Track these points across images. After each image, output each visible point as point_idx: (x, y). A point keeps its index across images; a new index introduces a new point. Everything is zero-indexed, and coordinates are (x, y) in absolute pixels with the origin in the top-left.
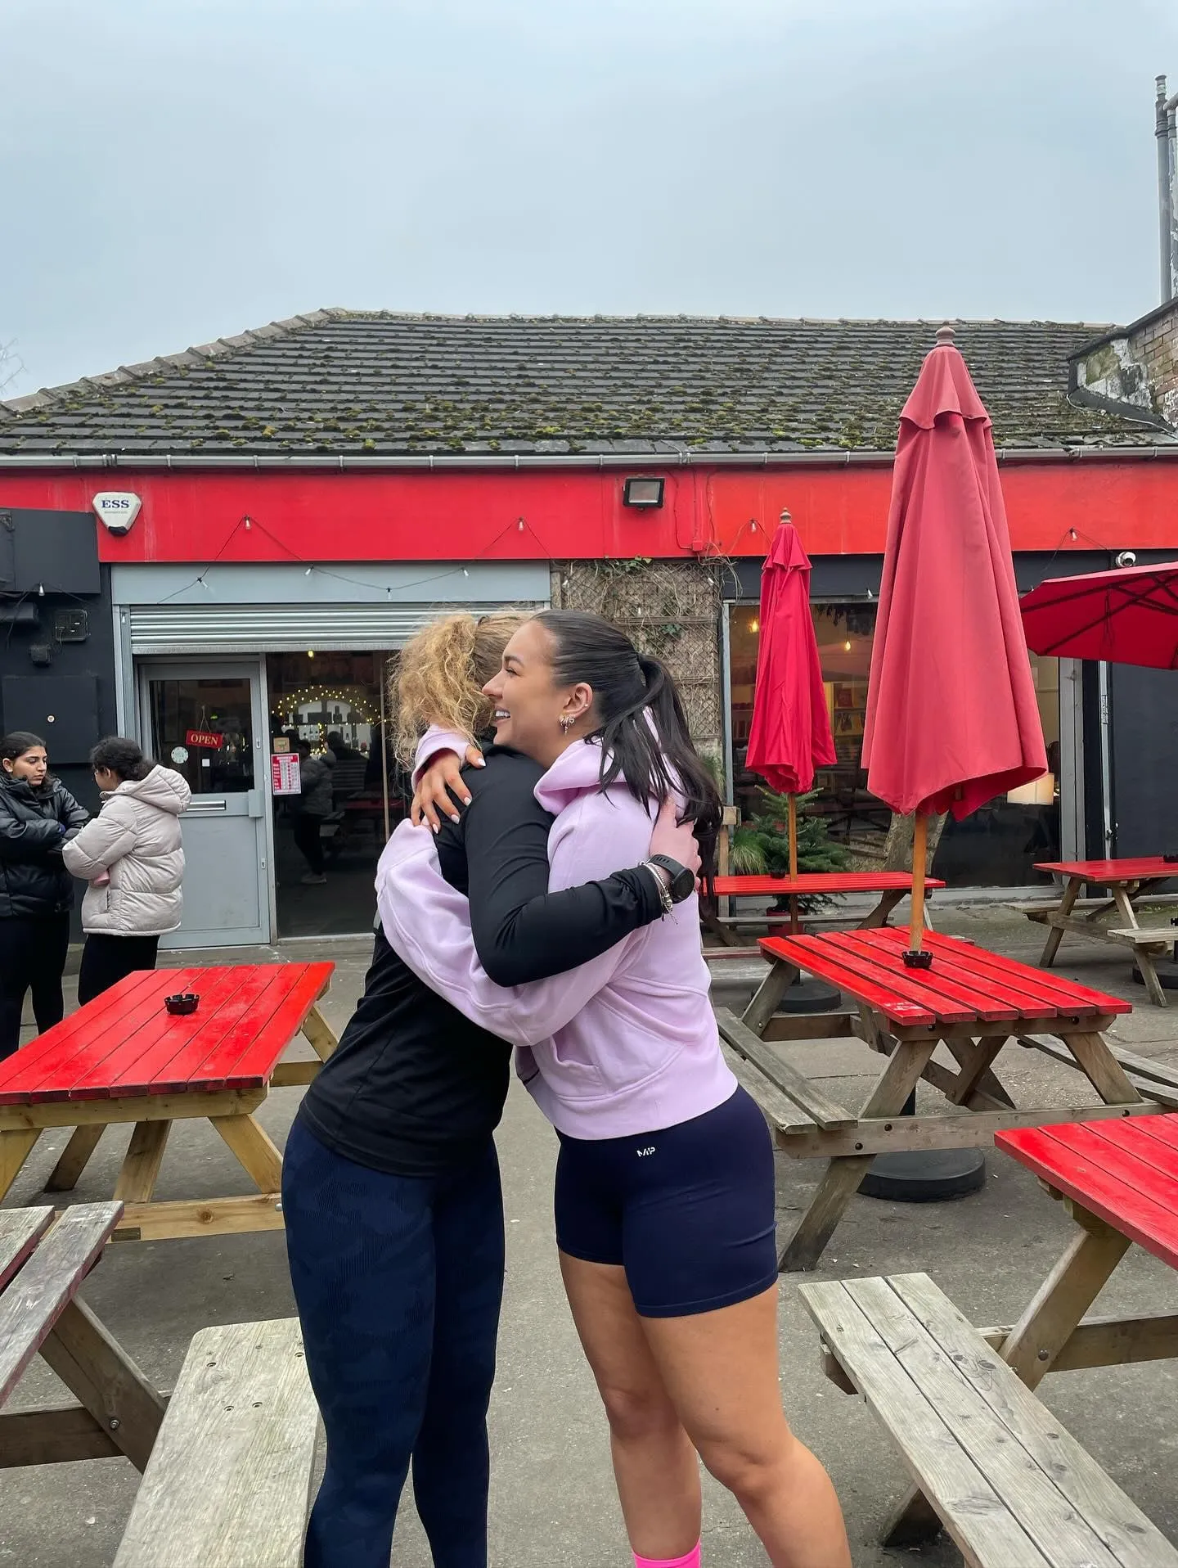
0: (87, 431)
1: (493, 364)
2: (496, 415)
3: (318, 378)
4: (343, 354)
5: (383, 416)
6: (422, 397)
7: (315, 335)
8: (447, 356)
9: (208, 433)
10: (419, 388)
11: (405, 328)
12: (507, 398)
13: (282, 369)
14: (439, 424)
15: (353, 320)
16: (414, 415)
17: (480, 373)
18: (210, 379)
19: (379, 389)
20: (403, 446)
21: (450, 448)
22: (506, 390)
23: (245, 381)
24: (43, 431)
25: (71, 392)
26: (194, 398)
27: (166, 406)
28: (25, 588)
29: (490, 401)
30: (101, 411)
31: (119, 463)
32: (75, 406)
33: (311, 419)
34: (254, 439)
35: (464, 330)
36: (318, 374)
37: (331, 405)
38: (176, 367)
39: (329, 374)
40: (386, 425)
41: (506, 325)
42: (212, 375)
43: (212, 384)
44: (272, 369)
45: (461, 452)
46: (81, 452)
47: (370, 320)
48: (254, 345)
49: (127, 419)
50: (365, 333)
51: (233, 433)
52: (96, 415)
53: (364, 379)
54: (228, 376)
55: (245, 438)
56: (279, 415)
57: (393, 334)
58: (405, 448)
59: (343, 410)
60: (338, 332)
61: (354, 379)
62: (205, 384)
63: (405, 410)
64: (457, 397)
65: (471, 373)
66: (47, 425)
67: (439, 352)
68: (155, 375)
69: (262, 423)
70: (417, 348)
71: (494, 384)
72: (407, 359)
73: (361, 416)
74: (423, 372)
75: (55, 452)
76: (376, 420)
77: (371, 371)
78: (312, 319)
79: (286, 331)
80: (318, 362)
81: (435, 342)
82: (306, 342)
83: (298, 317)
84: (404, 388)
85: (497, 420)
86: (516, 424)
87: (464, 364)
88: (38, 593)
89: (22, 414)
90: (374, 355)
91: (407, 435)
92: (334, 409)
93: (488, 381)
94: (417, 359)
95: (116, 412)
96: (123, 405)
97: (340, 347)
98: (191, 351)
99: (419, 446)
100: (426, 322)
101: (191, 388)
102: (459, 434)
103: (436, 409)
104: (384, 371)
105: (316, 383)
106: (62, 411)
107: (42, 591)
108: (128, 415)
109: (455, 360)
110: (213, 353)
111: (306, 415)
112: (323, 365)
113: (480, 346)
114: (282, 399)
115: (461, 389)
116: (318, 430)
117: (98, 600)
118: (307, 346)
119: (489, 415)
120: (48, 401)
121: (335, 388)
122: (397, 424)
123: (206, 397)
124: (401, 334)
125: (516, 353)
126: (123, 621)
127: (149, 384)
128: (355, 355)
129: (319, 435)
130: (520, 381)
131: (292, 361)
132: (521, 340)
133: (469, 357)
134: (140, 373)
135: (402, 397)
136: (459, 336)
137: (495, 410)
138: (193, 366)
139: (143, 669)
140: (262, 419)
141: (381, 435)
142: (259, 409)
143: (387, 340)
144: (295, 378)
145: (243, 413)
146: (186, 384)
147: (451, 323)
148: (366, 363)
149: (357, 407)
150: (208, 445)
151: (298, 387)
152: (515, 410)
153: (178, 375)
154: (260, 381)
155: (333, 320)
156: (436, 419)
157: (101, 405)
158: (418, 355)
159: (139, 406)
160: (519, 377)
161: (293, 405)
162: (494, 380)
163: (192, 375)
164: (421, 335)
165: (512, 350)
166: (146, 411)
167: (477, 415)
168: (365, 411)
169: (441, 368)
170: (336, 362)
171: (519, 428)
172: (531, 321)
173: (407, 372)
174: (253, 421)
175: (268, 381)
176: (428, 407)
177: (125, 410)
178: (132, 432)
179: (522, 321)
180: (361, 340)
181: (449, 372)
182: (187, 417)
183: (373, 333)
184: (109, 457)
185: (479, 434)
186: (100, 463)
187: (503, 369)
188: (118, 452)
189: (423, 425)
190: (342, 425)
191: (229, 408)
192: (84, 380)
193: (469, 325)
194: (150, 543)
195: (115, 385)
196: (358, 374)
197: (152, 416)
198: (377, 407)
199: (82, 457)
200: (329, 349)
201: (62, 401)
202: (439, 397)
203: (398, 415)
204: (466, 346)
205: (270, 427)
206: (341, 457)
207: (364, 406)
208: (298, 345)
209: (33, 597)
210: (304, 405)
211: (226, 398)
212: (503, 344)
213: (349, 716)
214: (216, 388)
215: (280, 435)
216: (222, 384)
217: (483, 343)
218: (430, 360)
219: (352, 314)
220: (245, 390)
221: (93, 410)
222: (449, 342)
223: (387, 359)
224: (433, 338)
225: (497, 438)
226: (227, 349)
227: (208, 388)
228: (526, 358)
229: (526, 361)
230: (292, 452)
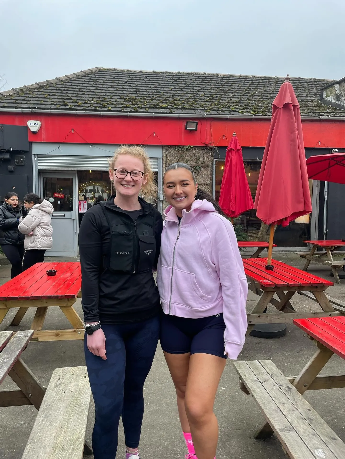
0: (25, 102)
1: (147, 86)
2: (148, 101)
3: (95, 88)
4: (102, 81)
5: (114, 100)
6: (126, 95)
7: (94, 75)
8: (133, 83)
9: (62, 104)
10: (125, 92)
11: (121, 74)
12: (151, 96)
13: (84, 85)
14: (131, 103)
15: (105, 71)
16: (123, 100)
17: (143, 88)
18: (62, 87)
19: (113, 92)
20: (120, 109)
21: (134, 110)
22: (151, 93)
23: (73, 88)
24: (12, 101)
25: (21, 90)
26: (57, 93)
27: (49, 95)
28: (7, 148)
29: (146, 97)
30: (30, 96)
31: (35, 112)
32: (22, 94)
33: (92, 100)
34: (75, 106)
35: (139, 75)
36: (95, 87)
37: (98, 96)
38: (52, 83)
39: (98, 87)
40: (115, 103)
41: (151, 74)
42: (63, 86)
43: (63, 89)
44: (81, 85)
45: (137, 112)
46: (24, 108)
47: (111, 71)
48: (76, 77)
49: (38, 99)
50: (109, 75)
51: (69, 104)
52: (28, 97)
53: (108, 89)
54: (68, 86)
55: (73, 105)
56: (83, 99)
57: (117, 75)
58: (120, 110)
59: (102, 98)
60: (101, 74)
61: (105, 89)
62: (61, 89)
63: (120, 98)
64: (136, 95)
65: (141, 88)
66: (13, 100)
67: (131, 82)
68: (46, 85)
69: (78, 101)
70: (124, 80)
71: (147, 92)
72: (122, 83)
73: (107, 100)
74: (126, 87)
75: (15, 108)
76: (112, 101)
77: (111, 86)
78: (93, 70)
79: (85, 73)
80: (95, 83)
81: (130, 78)
82: (91, 77)
83: (89, 69)
84: (121, 92)
85: (148, 102)
86: (154, 104)
87: (138, 85)
88: (10, 150)
89: (6, 96)
90: (112, 82)
91: (121, 106)
92: (99, 98)
93: (146, 91)
94: (124, 83)
95: (35, 96)
96: (36, 94)
97: (101, 79)
98: (57, 78)
99: (125, 109)
100: (128, 72)
101: (57, 90)
102: (137, 106)
103: (130, 99)
104: (115, 87)
105: (94, 89)
106: (18, 95)
107: (11, 149)
108: (38, 97)
109: (136, 84)
110: (63, 79)
111: (91, 99)
112: (96, 84)
113: (144, 80)
114: (84, 94)
115: (138, 93)
116: (94, 104)
117: (28, 153)
118: (92, 78)
119: (146, 101)
120: (14, 93)
121: (100, 91)
122: (118, 103)
123: (61, 93)
124: (120, 76)
125: (154, 83)
126: (36, 159)
127: (44, 88)
128: (106, 81)
129: (95, 105)
130: (155, 91)
131: (87, 83)
132: (156, 79)
133: (140, 83)
134: (42, 85)
135: (120, 95)
136: (137, 77)
137: (147, 99)
138: (57, 83)
139: (41, 173)
140: (78, 100)
141: (113, 106)
142: (77, 97)
143: (115, 77)
144: (88, 88)
145: (72, 98)
146: (55, 88)
147: (135, 73)
148: (109, 84)
149: (106, 97)
150: (62, 107)
151: (89, 90)
152: (154, 100)
153: (53, 86)
154: (78, 88)
155: (99, 71)
156: (130, 101)
157: (30, 94)
158: (125, 82)
159: (41, 95)
160: (155, 90)
161: (87, 96)
162: (147, 90)
163: (57, 86)
164: (126, 76)
165: (153, 82)
166: (43, 96)
167: (142, 101)
168: (108, 98)
169: (131, 86)
170: (100, 83)
171: (155, 105)
172: (159, 73)
173: (121, 87)
174: (75, 100)
175: (80, 88)
176: (128, 98)
177: (37, 96)
178: (39, 102)
179: (156, 73)
180: (108, 77)
181: (134, 87)
182: (55, 98)
183: (111, 75)
184: (32, 110)
185: (143, 106)
186: (29, 112)
187: (150, 87)
188: (35, 108)
189: (126, 103)
190: (102, 103)
191: (68, 96)
192: (25, 86)
193: (141, 73)
194: (44, 136)
195: (34, 88)
196: (107, 87)
197: (45, 98)
198: (112, 97)
199: (24, 110)
200: (98, 79)
201: (18, 92)
202: (131, 95)
203: (118, 100)
204: (139, 80)
205: (80, 102)
206: (101, 112)
207: (109, 97)
208: (89, 78)
209: (9, 151)
210: (90, 96)
211: (67, 93)
212: (150, 79)
213: (101, 190)
214: (64, 90)
215: (83, 105)
216: (66, 89)
217: (144, 79)
218: (129, 84)
219: (105, 69)
220: (73, 91)
221: (27, 95)
222: (134, 78)
223: (115, 83)
224: (129, 77)
225: (148, 108)
226: (68, 78)
227: (62, 90)
228: (157, 84)
229: (157, 85)
230: (86, 110)
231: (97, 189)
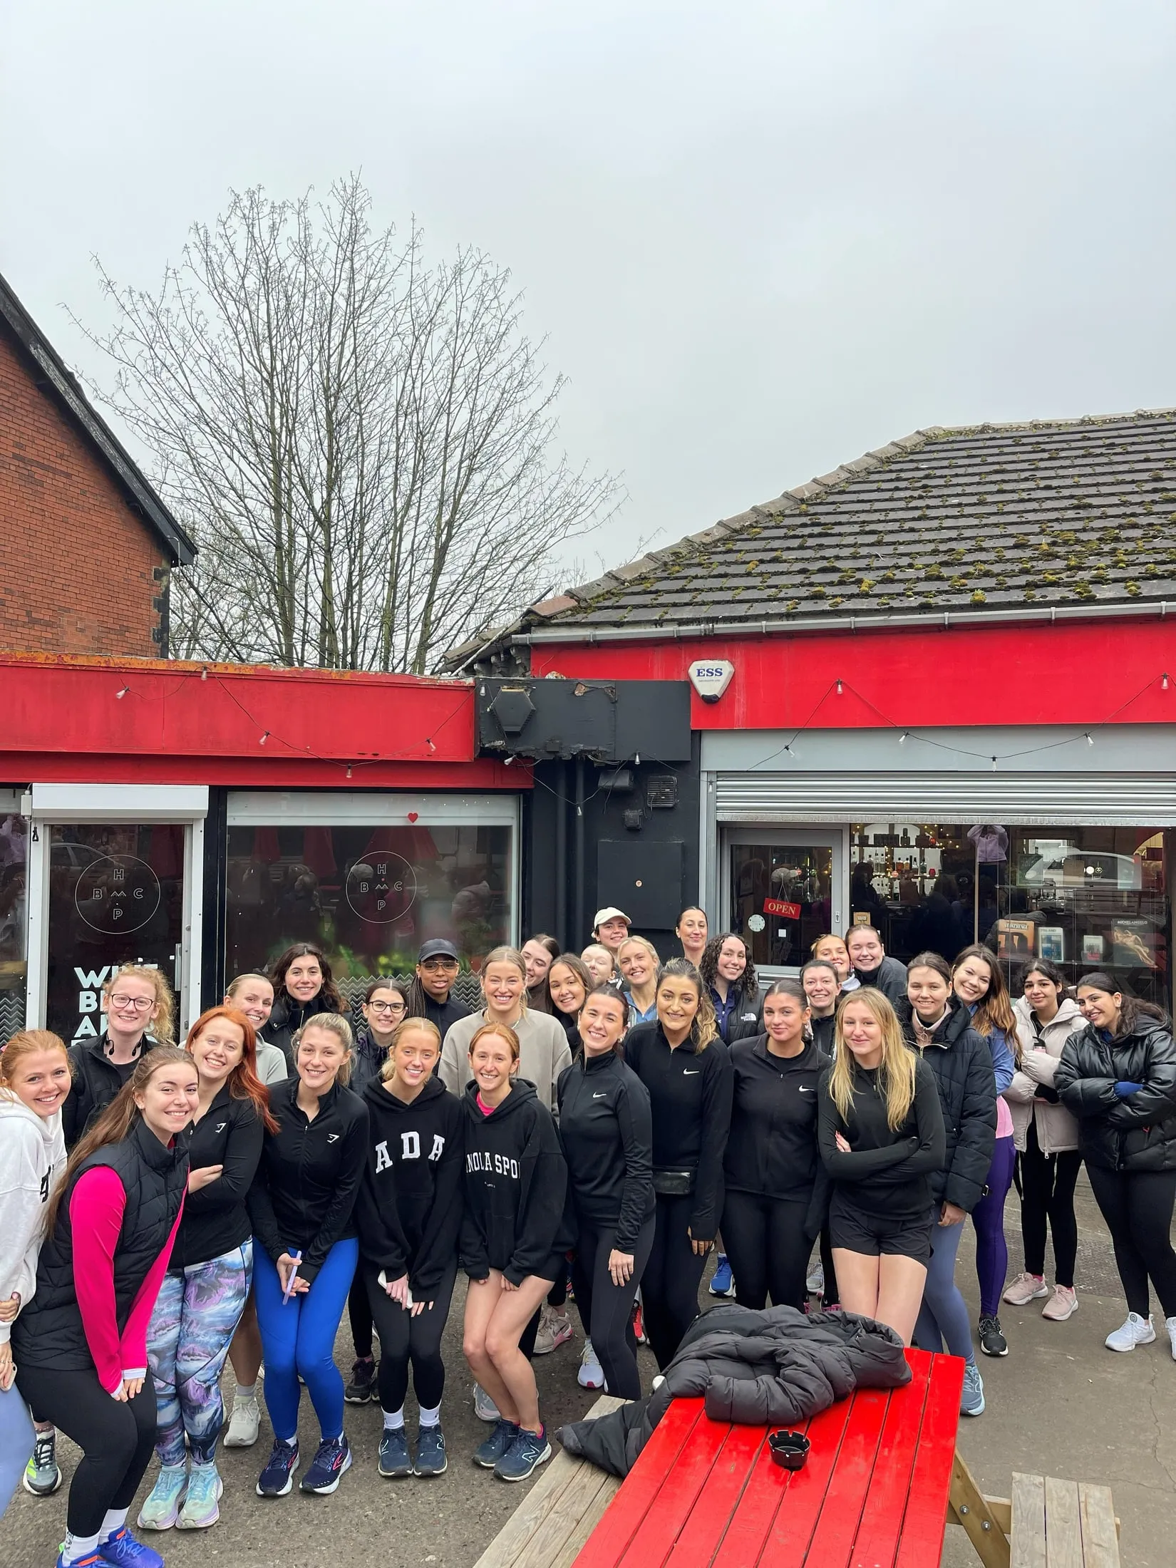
0: (686, 597)
1: (1120, 477)
2: (1130, 546)
3: (917, 514)
4: (941, 482)
5: (992, 556)
6: (1036, 528)
7: (912, 461)
8: (1061, 472)
9: (803, 592)
10: (1031, 517)
11: (1010, 442)
12: (1143, 521)
13: (877, 506)
14: (1060, 564)
15: (951, 439)
16: (1028, 553)
17: (1104, 490)
18: (804, 525)
19: (985, 521)
20: (1018, 596)
21: (1077, 597)
22: (1139, 510)
23: (840, 524)
24: (647, 599)
25: (674, 554)
26: (789, 549)
27: (762, 561)
28: (623, 756)
29: (1120, 527)
30: (700, 571)
31: (716, 632)
32: (677, 568)
33: (911, 566)
34: (852, 596)
35: (1079, 436)
36: (916, 508)
37: (931, 547)
38: (771, 515)
39: (928, 507)
40: (996, 568)
41: (1131, 424)
42: (806, 520)
43: (807, 531)
44: (867, 506)
45: (1091, 600)
46: (681, 622)
47: (970, 437)
48: (848, 481)
49: (724, 580)
50: (964, 453)
51: (829, 590)
52: (696, 577)
53: (968, 510)
54: (823, 519)
55: (842, 596)
56: (876, 564)
57: (996, 451)
58: (1022, 599)
59: (946, 552)
60: (935, 455)
61: (955, 512)
62: (799, 532)
63: (1016, 546)
64: (1079, 525)
65: (1093, 491)
66: (651, 592)
67: (1052, 468)
68: (751, 526)
69: (858, 575)
70: (1025, 466)
71: (1124, 504)
72: (1015, 481)
73: (968, 558)
74: (1035, 495)
75: (658, 623)
76: (985, 562)
77: (974, 499)
78: (908, 445)
79: (881, 461)
80: (916, 494)
81: (1046, 455)
82: (901, 470)
83: (894, 444)
84: (1014, 518)
85: (1132, 553)
86: (1159, 557)
87: (1083, 481)
88: (634, 761)
89: (630, 582)
90: (976, 479)
91: (1022, 580)
92: (935, 552)
93: (1115, 500)
94: (1026, 479)
95: (715, 573)
96: (721, 564)
97: (939, 473)
98: (787, 496)
99: (1038, 595)
100: (1035, 432)
101: (786, 537)
102: (1086, 575)
103: (1054, 544)
104: (990, 498)
105: (914, 519)
106: (665, 574)
107: (637, 760)
108: (725, 575)
109: (1073, 476)
110: (807, 495)
111: (905, 561)
112: (921, 497)
113: (1102, 455)
114: (879, 543)
115: (1083, 513)
116: (919, 579)
117: (687, 768)
118: (903, 475)
119: (1122, 547)
120: (653, 565)
121: (935, 524)
122: (1009, 567)
123: (801, 547)
124: (1006, 450)
125: (1147, 460)
126: (710, 790)
127: (745, 536)
128: (955, 481)
129: (922, 587)
130: (1156, 497)
131: (887, 495)
132: (1153, 442)
133: (1088, 470)
134: (737, 526)
135: (1012, 530)
136: (1073, 445)
137: (1128, 539)
138: (788, 512)
139: (726, 832)
140: (859, 569)
141: (991, 582)
142: (854, 557)
143: (990, 460)
144: (892, 515)
145: (838, 564)
146: (781, 532)
147: (1063, 430)
148: (969, 490)
149: (961, 546)
150: (805, 606)
151: (895, 526)
152: (1155, 537)
153: (773, 524)
154: (856, 523)
155: (930, 440)
156: (1056, 556)
157: (700, 565)
158: (1027, 474)
159: (736, 563)
160: (1155, 491)
161: (890, 549)
162: (1124, 498)
163: (787, 521)
164: (1029, 448)
165: (1143, 456)
166: (741, 569)
167: (1106, 548)
168: (970, 551)
169: (1055, 488)
170: (935, 492)
171: (1163, 563)
172: (1162, 416)
173: (1015, 496)
174: (849, 573)
175: (864, 522)
176: (1045, 540)
177: (723, 570)
178: (728, 596)
179: (1151, 417)
180: (961, 462)
181: (1066, 492)
182: (782, 573)
183: (974, 452)
184: (707, 627)
185: (1112, 574)
186: (698, 633)
187: (1133, 482)
188: (715, 620)
189: (1041, 565)
190: (945, 572)
191: (824, 558)
192: (687, 540)
193: (1086, 429)
194: (740, 710)
195: (714, 542)
196: (960, 505)
197: (749, 574)
198: (984, 545)
199: (682, 628)
200: (927, 477)
201: (665, 564)
202: (1057, 526)
203: (1009, 554)
204: (1084, 456)
205: (869, 578)
206: (947, 614)
207: (970, 544)
208: (893, 476)
209: (629, 765)
210: (902, 549)
211: (821, 546)
212: (1130, 449)
213: (918, 839)
214: (811, 536)
215: (878, 589)
216: (817, 530)
217: (1103, 450)
218: (1042, 478)
219: (950, 432)
220: (840, 535)
221: (692, 572)
222: (1063, 454)
223: (992, 482)
224: (1044, 451)
225: (1136, 579)
226: (822, 488)
227: (803, 536)
228: (1161, 465)
229: (1161, 469)
230: (892, 610)
231: (901, 835)
